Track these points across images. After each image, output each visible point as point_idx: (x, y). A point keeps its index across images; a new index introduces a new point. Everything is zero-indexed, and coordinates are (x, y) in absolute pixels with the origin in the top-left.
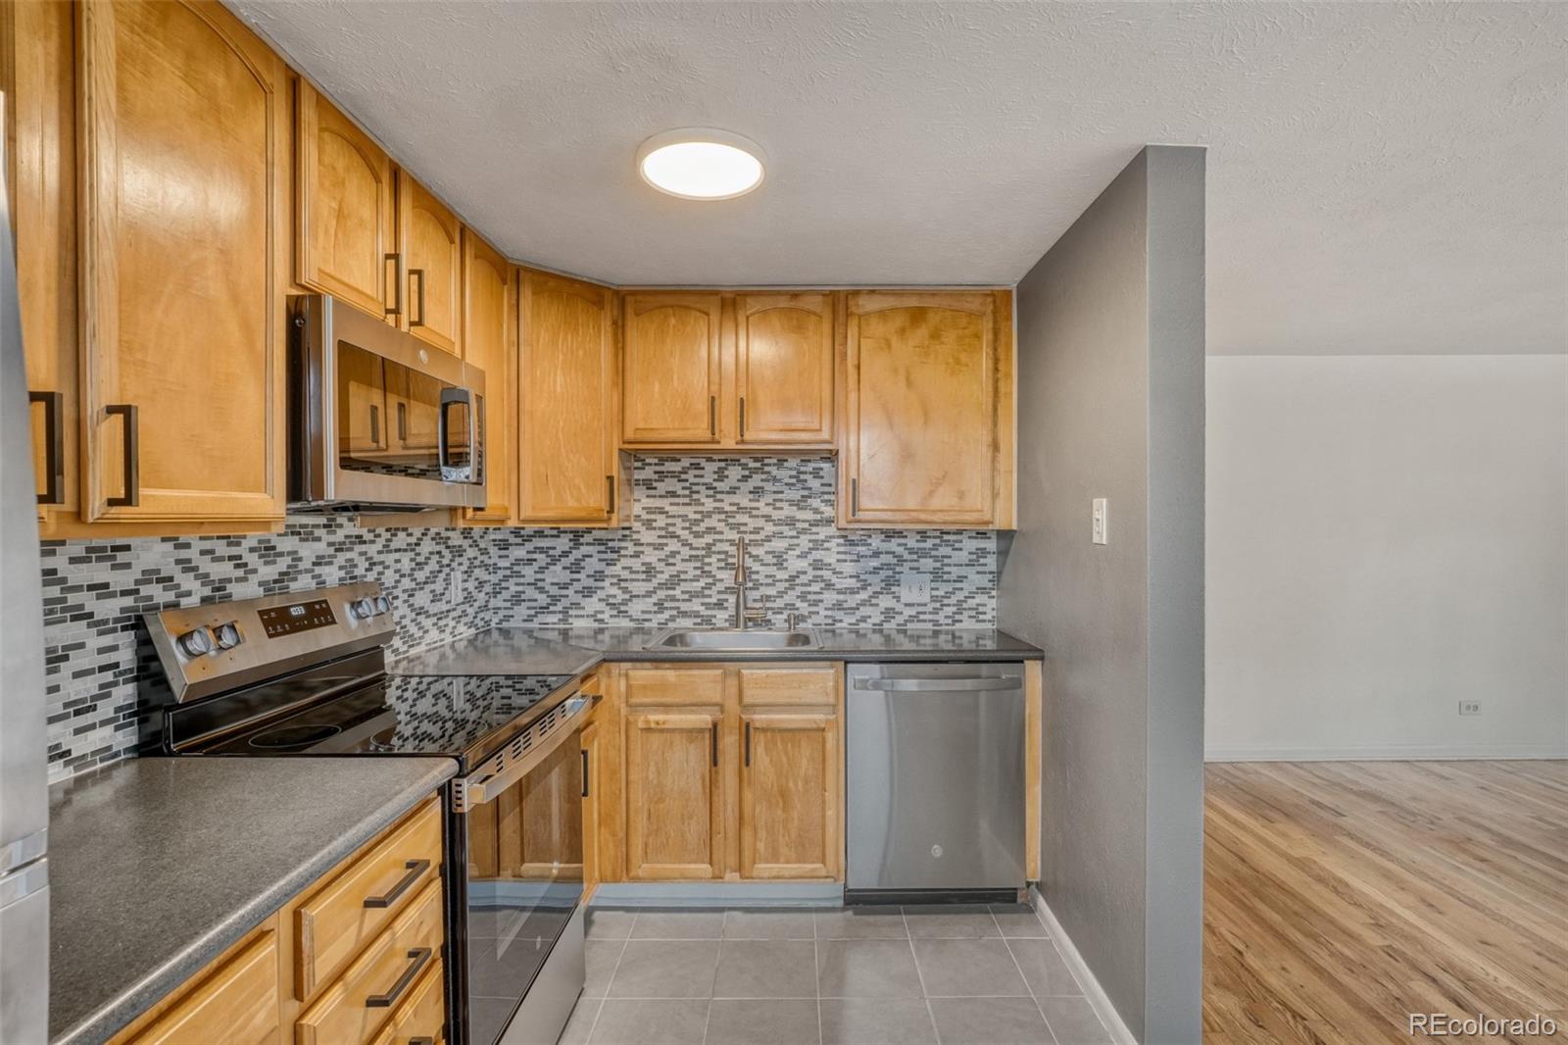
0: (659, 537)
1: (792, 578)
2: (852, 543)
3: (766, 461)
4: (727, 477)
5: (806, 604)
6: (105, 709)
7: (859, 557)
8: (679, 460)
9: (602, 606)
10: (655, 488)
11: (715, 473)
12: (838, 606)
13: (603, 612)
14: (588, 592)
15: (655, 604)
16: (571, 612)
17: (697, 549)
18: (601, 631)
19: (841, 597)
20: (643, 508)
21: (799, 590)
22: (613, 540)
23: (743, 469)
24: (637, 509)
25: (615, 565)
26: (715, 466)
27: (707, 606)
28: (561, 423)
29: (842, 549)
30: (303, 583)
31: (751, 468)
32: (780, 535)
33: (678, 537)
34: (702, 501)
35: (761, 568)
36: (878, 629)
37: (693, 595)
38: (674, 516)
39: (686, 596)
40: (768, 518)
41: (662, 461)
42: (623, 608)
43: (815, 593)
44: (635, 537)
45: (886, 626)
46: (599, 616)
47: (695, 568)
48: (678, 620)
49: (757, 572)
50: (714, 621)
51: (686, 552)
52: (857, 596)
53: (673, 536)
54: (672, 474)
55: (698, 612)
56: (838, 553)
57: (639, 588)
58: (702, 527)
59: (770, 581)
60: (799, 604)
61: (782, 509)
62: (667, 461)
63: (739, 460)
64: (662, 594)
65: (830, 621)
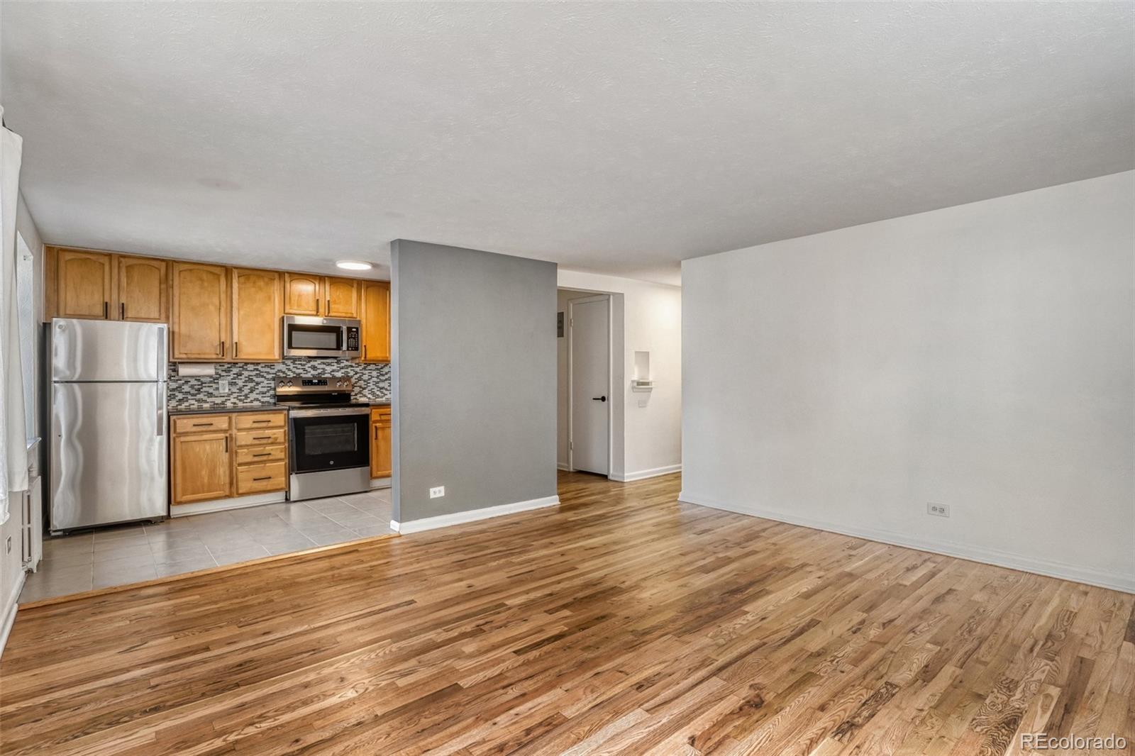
6: (268, 394)
30: (326, 375)
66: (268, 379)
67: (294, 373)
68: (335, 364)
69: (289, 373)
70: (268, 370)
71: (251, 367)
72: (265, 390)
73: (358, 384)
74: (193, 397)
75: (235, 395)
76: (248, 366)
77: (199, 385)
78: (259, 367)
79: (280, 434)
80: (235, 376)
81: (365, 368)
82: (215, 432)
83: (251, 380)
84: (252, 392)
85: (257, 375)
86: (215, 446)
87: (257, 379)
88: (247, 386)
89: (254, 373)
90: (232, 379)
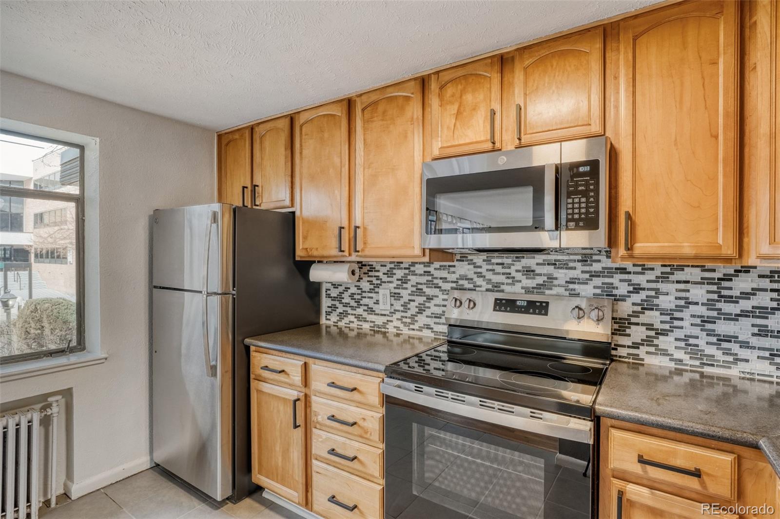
66: (444, 291)
67: (489, 281)
68: (579, 265)
69: (479, 281)
70: (444, 274)
72: (438, 310)
73: (643, 319)
76: (417, 266)
80: (399, 282)
83: (419, 292)
84: (421, 311)
85: (430, 284)
87: (429, 291)
88: (414, 301)
89: (424, 279)
90: (395, 288)
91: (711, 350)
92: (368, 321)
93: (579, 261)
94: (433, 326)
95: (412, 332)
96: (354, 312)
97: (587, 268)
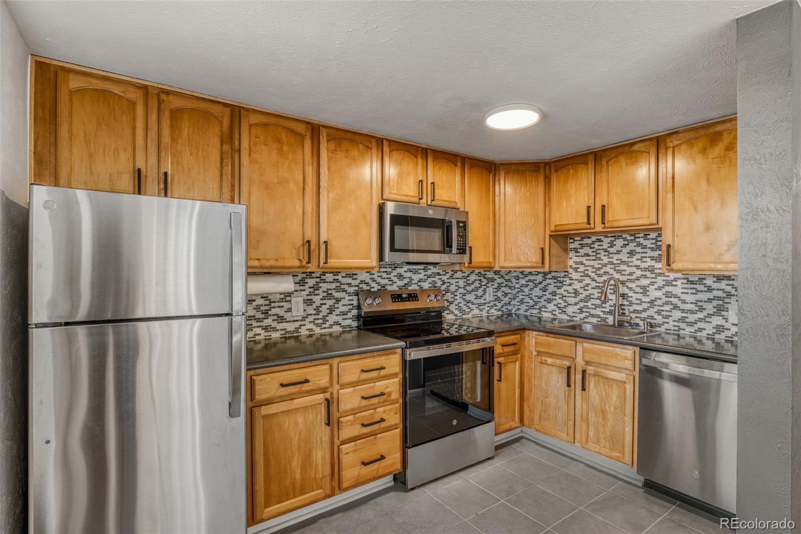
0: (581, 276)
1: (652, 302)
2: (692, 282)
3: (637, 235)
4: (615, 245)
5: (661, 317)
7: (698, 291)
8: (591, 238)
9: (555, 308)
10: (579, 252)
11: (609, 243)
12: (683, 320)
13: (555, 311)
14: (549, 301)
15: (578, 309)
16: (542, 309)
17: (599, 283)
18: (554, 319)
19: (684, 315)
20: (574, 262)
21: (656, 308)
22: (560, 277)
23: (624, 241)
24: (571, 262)
25: (561, 289)
26: (609, 240)
27: (604, 312)
28: (518, 226)
29: (686, 286)
30: (414, 287)
31: (628, 240)
32: (645, 277)
33: (590, 276)
34: (602, 258)
35: (633, 295)
36: (711, 338)
37: (597, 306)
38: (588, 266)
39: (594, 307)
40: (638, 267)
41: (582, 239)
42: (564, 310)
43: (666, 311)
44: (570, 276)
45: (717, 336)
46: (554, 312)
47: (598, 293)
48: (589, 318)
49: (631, 297)
50: (607, 320)
51: (594, 284)
52: (695, 315)
53: (588, 276)
54: (587, 245)
55: (599, 315)
56: (682, 288)
57: (572, 300)
58: (601, 272)
59: (639, 302)
60: (656, 316)
61: (646, 262)
62: (585, 238)
63: (622, 236)
64: (582, 304)
65: (677, 328)
66: (350, 294)
67: (378, 284)
68: (422, 271)
69: (373, 284)
70: (349, 280)
71: (329, 277)
72: (346, 309)
73: (445, 297)
74: (259, 324)
75: (311, 318)
76: (327, 275)
77: (266, 305)
78: (339, 277)
79: (393, 386)
80: (312, 290)
81: (451, 277)
82: (311, 392)
83: (329, 296)
84: (331, 310)
85: (338, 289)
86: (311, 416)
87: (337, 295)
88: (325, 304)
89: (333, 286)
90: (307, 295)
91: (465, 308)
92: (278, 330)
93: (423, 269)
94: (341, 321)
95: (323, 331)
96: (261, 324)
97: (426, 273)
